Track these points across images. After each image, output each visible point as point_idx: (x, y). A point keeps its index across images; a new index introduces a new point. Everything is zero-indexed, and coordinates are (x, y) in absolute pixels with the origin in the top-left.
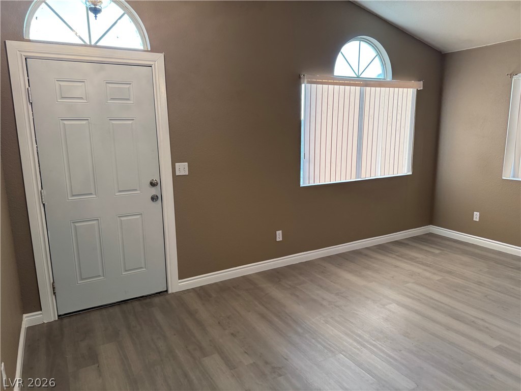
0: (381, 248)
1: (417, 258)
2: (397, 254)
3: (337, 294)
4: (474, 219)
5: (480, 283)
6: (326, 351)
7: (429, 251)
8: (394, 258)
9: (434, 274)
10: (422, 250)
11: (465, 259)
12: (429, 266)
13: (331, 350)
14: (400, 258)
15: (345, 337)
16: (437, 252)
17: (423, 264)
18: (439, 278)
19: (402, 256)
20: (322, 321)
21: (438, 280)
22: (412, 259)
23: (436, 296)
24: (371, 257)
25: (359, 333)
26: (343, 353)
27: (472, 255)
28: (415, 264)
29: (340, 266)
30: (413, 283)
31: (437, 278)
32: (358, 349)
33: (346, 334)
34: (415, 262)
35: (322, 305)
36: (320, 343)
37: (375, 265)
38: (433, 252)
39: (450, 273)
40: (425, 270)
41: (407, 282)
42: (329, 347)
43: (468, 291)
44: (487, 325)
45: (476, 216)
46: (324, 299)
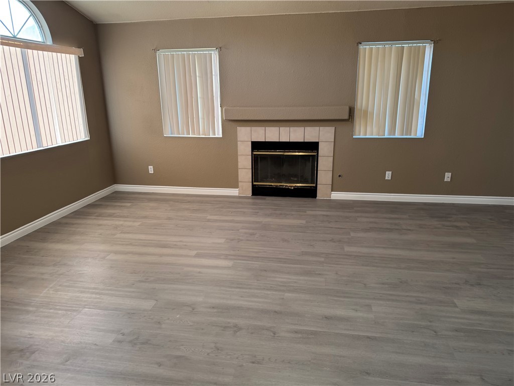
0: (77, 214)
1: (114, 213)
2: (96, 215)
3: (54, 265)
4: (150, 172)
5: (169, 219)
6: (69, 313)
7: (122, 206)
8: (95, 219)
9: (134, 221)
10: (116, 206)
11: (152, 204)
12: (127, 217)
13: (74, 310)
14: (100, 218)
15: (82, 295)
16: (129, 204)
17: (121, 217)
18: (139, 223)
19: (100, 215)
20: (51, 292)
21: (139, 225)
22: (111, 215)
23: (142, 237)
24: (73, 224)
25: (93, 286)
26: (86, 307)
27: (156, 200)
28: (114, 218)
29: (44, 240)
30: (120, 233)
31: (137, 224)
32: (98, 298)
33: (81, 292)
34: (114, 217)
35: (43, 279)
36: (60, 309)
37: (79, 229)
38: (125, 206)
39: (145, 217)
40: (125, 221)
41: (114, 235)
42: (70, 308)
43: (164, 226)
44: (185, 244)
45: (151, 170)
46: (43, 274)
